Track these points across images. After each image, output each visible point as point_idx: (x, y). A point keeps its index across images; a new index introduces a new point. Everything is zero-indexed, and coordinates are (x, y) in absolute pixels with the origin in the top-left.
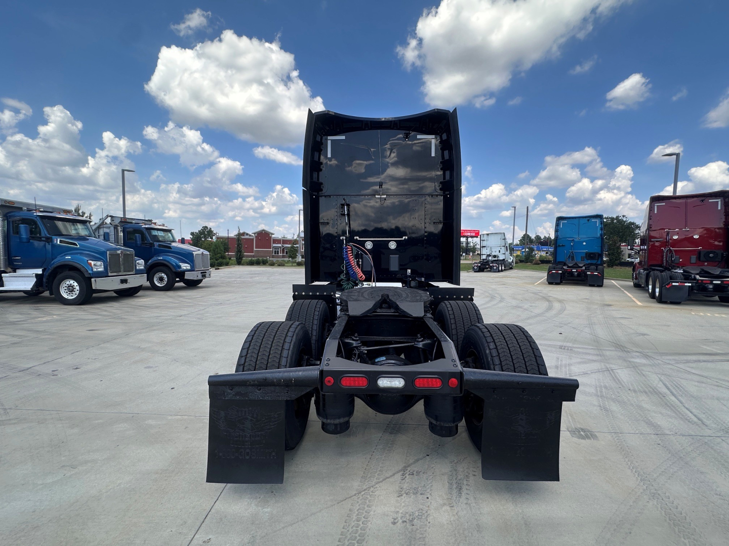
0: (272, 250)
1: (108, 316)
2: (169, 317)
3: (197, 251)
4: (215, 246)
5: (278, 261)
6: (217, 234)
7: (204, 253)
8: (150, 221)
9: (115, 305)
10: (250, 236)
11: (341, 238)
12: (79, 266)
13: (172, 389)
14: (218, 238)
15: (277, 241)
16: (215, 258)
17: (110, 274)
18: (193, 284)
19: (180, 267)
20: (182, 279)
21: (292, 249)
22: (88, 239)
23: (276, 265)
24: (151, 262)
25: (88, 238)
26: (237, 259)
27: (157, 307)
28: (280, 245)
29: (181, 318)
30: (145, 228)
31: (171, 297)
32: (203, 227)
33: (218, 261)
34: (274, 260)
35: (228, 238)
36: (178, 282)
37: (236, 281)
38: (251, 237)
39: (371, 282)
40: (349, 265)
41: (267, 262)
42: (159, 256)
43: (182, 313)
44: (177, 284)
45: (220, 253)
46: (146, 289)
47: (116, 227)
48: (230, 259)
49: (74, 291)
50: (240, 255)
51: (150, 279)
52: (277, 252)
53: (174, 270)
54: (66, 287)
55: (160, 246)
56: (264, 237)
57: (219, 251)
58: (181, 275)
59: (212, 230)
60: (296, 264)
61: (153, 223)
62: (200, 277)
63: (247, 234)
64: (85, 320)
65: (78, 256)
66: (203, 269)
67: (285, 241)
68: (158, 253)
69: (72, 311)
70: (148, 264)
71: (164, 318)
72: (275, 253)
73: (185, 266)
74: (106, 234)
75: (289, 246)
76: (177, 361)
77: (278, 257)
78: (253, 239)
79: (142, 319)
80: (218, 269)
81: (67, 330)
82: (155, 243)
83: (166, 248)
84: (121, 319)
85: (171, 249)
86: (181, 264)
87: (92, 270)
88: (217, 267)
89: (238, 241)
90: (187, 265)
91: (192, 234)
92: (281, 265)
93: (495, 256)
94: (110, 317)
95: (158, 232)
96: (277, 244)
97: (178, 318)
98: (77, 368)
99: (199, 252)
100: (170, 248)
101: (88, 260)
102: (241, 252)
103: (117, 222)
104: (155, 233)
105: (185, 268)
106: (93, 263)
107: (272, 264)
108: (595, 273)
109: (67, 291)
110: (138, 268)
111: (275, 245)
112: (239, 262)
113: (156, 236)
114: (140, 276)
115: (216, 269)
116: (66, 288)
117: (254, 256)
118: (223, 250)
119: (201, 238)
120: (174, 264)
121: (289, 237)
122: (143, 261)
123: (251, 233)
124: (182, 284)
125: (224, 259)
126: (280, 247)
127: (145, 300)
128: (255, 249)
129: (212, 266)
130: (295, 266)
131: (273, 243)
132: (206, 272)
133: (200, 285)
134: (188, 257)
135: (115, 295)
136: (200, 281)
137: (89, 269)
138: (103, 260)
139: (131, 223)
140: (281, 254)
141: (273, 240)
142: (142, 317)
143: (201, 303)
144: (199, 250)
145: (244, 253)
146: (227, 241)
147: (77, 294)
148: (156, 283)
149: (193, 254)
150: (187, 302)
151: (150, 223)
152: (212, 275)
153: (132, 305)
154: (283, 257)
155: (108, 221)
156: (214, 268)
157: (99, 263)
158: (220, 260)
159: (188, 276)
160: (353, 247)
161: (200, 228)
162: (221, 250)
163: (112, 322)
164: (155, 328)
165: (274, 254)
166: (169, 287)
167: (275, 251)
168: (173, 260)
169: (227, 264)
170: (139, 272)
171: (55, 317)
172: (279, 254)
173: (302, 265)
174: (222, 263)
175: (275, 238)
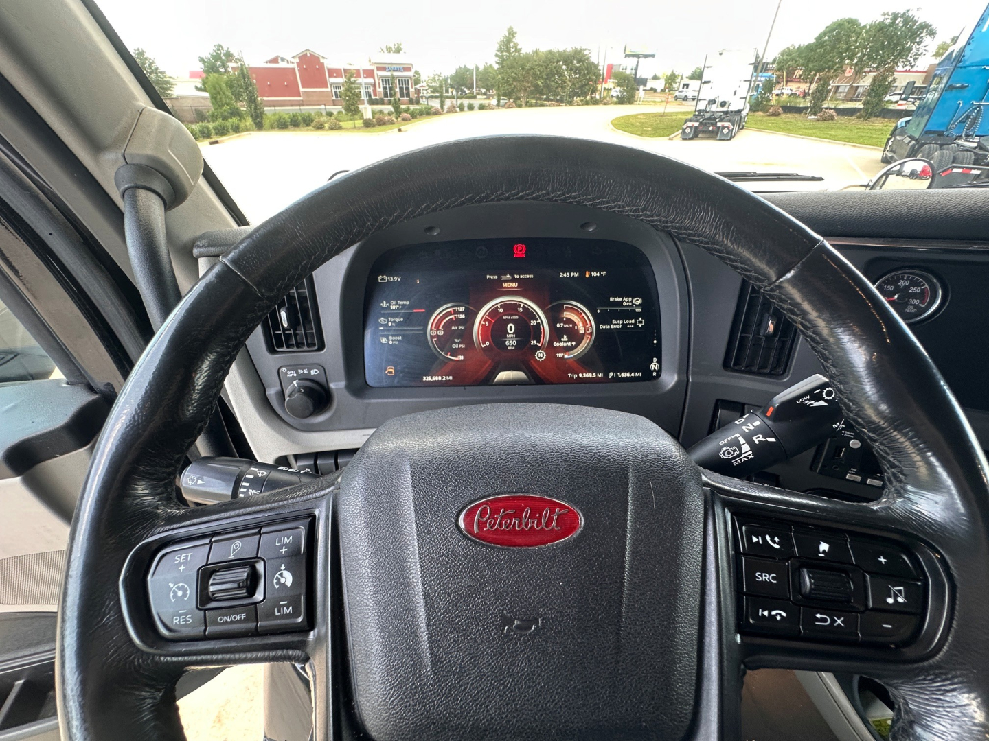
0: (329, 89)
10: (288, 63)
15: (334, 72)
21: (349, 94)
23: (327, 128)
26: (252, 116)
28: (341, 80)
33: (220, 123)
38: (290, 66)
41: (312, 121)
50: (256, 109)
52: (339, 94)
56: (311, 64)
60: (360, 124)
63: (283, 60)
72: (337, 96)
78: (294, 69)
80: (216, 142)
88: (215, 138)
89: (265, 74)
92: (336, 125)
93: (723, 104)
96: (335, 77)
102: (254, 102)
107: (319, 127)
111: (333, 80)
112: (260, 126)
115: (212, 143)
117: (303, 104)
123: (288, 58)
126: (342, 84)
128: (302, 89)
129: (206, 135)
130: (359, 128)
131: (329, 76)
141: (328, 69)
158: (226, 120)
161: (213, 49)
165: (334, 98)
167: (336, 92)
169: (235, 130)
173: (374, 126)
174: (223, 129)
175: (330, 67)
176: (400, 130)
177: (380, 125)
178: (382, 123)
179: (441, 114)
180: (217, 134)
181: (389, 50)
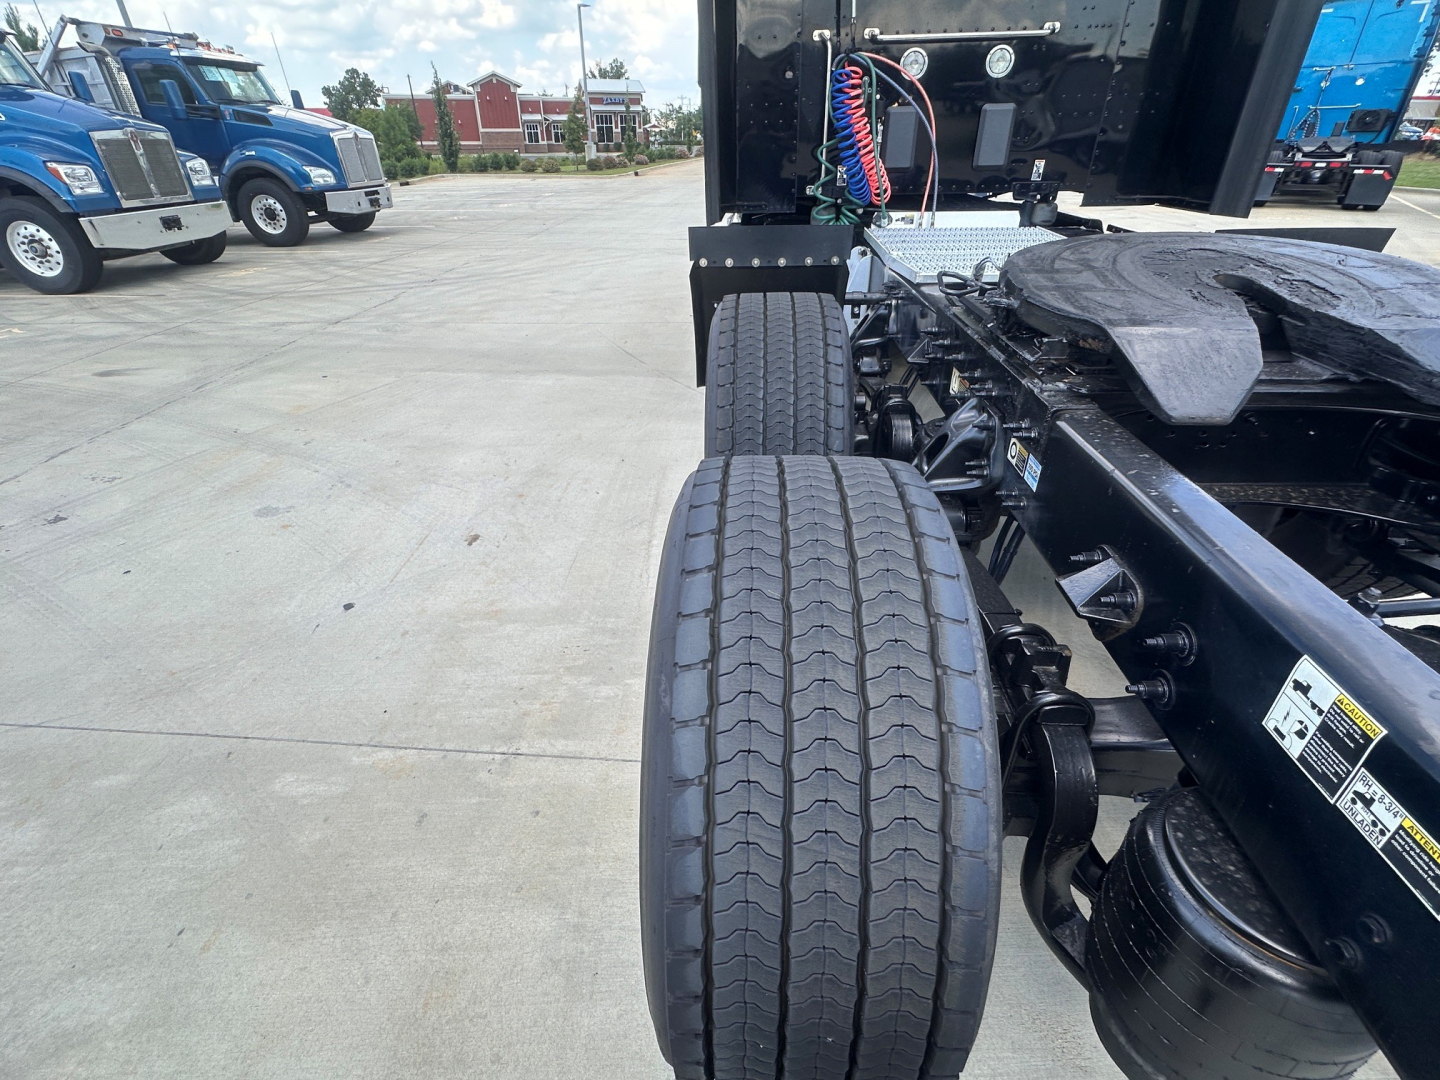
0: (521, 130)
1: (150, 325)
2: (306, 327)
3: (342, 132)
4: (388, 122)
5: (540, 159)
6: (385, 90)
7: (360, 136)
8: (191, 37)
9: (169, 289)
10: (464, 92)
11: (816, 36)
12: (29, 183)
13: (348, 607)
14: (389, 101)
15: (530, 106)
16: (395, 154)
17: (125, 204)
18: (354, 226)
19: (307, 179)
20: (324, 215)
21: (573, 126)
22: (31, 97)
23: (540, 170)
24: (231, 167)
25: (29, 91)
26: (445, 155)
27: (274, 296)
28: (538, 117)
29: (337, 328)
30: (178, 57)
31: (304, 264)
32: (347, 72)
33: (403, 163)
34: (532, 156)
35: (413, 100)
36: (315, 220)
37: (455, 215)
38: (467, 97)
39: (920, 210)
40: (851, 146)
41: (518, 164)
42: (245, 147)
43: (341, 311)
44: (314, 228)
45: (403, 142)
46: (240, 241)
47: (100, 57)
48: (429, 156)
49: (51, 256)
50: (451, 145)
51: (240, 212)
52: (534, 137)
53: (295, 188)
54: (23, 243)
55: (237, 115)
56: (497, 94)
57: (399, 137)
58: (316, 200)
59: (371, 78)
60: (584, 167)
61: (201, 44)
62: (366, 207)
63: (457, 88)
64: (91, 339)
65: (16, 149)
66: (366, 183)
67: (550, 107)
68: (242, 137)
69: (63, 312)
70: (224, 172)
71: (295, 327)
72: (531, 140)
73: (320, 176)
74: (75, 79)
75: (564, 117)
76: (349, 486)
77: (539, 150)
78: (473, 101)
79: (237, 332)
80: (407, 184)
81: (42, 374)
82: (222, 107)
83: (256, 122)
84: (185, 333)
85: (270, 124)
86: (307, 169)
87: (70, 193)
88: (404, 180)
89: (440, 105)
90: (323, 171)
91: (327, 91)
92: (552, 169)
94: (155, 330)
95: (222, 71)
96: (531, 113)
97: (330, 329)
98: (58, 519)
99: (348, 134)
100: (265, 120)
101: (44, 162)
102: (450, 136)
103: (97, 40)
104: (213, 74)
105: (321, 181)
106: (62, 169)
107: (530, 169)
108: (1376, 172)
109: (30, 255)
110: (196, 183)
111: (527, 117)
112: (453, 167)
113: (217, 84)
114: (213, 206)
115: (402, 185)
116: (25, 247)
117: (482, 149)
118: (408, 132)
119: (349, 104)
120: (291, 170)
121: (557, 94)
122: (204, 162)
123: (463, 85)
124: (325, 227)
125: (414, 156)
126: (539, 122)
127: (243, 273)
128: (481, 130)
129: (391, 176)
130: (584, 171)
131: (522, 112)
132: (377, 192)
133: (371, 228)
134: (319, 147)
135: (167, 261)
136: (368, 218)
137: (59, 189)
138: (88, 160)
139: (139, 43)
140: (545, 142)
141: (521, 102)
142: (236, 329)
143: (383, 281)
144: (345, 127)
145: (459, 139)
146: (411, 109)
147: (62, 262)
148: (261, 224)
149: (332, 140)
150: (351, 278)
151: (192, 43)
152: (394, 200)
153: (212, 290)
154: (551, 149)
155: (70, 38)
156: (397, 183)
157: (80, 170)
158: (407, 160)
159: (337, 203)
160: (874, 69)
161: (342, 76)
162: (404, 134)
163: (161, 345)
164: (272, 363)
165: (528, 142)
166: (296, 237)
167: (530, 134)
168: (286, 159)
169: (425, 171)
170: (202, 196)
171: (16, 330)
172: (541, 142)
173: (601, 169)
174: (412, 169)
175: (524, 98)
176: (636, 174)
177: (609, 168)
178: (611, 165)
179: (688, 158)
180: (403, 175)
181: (603, 74)
